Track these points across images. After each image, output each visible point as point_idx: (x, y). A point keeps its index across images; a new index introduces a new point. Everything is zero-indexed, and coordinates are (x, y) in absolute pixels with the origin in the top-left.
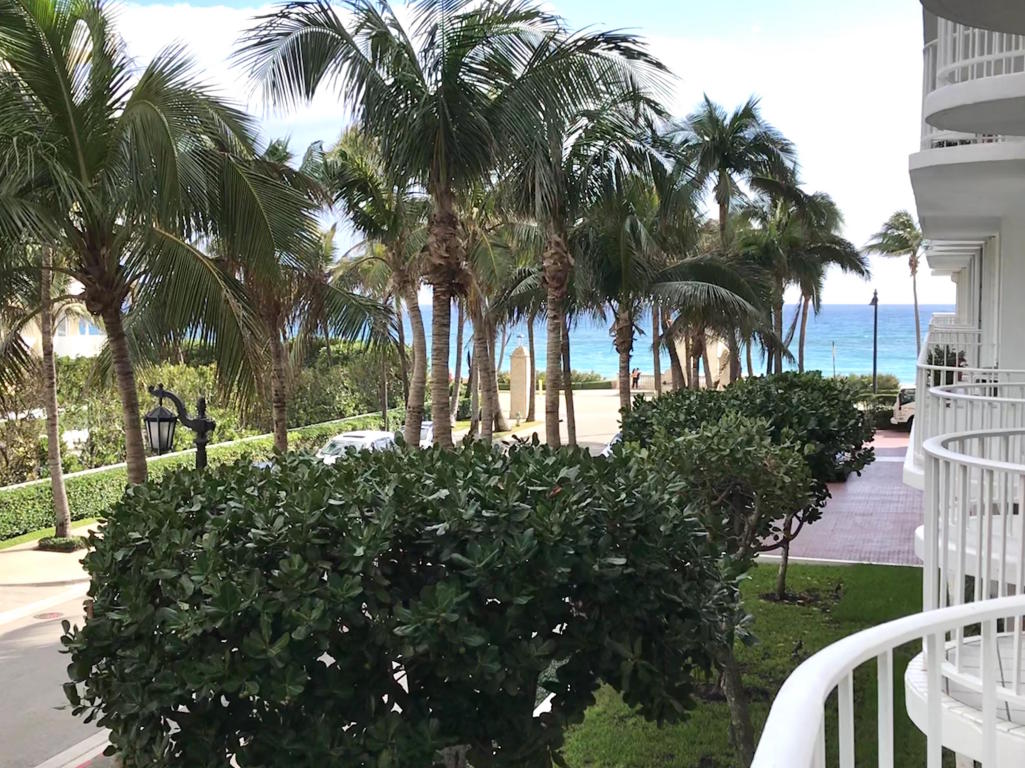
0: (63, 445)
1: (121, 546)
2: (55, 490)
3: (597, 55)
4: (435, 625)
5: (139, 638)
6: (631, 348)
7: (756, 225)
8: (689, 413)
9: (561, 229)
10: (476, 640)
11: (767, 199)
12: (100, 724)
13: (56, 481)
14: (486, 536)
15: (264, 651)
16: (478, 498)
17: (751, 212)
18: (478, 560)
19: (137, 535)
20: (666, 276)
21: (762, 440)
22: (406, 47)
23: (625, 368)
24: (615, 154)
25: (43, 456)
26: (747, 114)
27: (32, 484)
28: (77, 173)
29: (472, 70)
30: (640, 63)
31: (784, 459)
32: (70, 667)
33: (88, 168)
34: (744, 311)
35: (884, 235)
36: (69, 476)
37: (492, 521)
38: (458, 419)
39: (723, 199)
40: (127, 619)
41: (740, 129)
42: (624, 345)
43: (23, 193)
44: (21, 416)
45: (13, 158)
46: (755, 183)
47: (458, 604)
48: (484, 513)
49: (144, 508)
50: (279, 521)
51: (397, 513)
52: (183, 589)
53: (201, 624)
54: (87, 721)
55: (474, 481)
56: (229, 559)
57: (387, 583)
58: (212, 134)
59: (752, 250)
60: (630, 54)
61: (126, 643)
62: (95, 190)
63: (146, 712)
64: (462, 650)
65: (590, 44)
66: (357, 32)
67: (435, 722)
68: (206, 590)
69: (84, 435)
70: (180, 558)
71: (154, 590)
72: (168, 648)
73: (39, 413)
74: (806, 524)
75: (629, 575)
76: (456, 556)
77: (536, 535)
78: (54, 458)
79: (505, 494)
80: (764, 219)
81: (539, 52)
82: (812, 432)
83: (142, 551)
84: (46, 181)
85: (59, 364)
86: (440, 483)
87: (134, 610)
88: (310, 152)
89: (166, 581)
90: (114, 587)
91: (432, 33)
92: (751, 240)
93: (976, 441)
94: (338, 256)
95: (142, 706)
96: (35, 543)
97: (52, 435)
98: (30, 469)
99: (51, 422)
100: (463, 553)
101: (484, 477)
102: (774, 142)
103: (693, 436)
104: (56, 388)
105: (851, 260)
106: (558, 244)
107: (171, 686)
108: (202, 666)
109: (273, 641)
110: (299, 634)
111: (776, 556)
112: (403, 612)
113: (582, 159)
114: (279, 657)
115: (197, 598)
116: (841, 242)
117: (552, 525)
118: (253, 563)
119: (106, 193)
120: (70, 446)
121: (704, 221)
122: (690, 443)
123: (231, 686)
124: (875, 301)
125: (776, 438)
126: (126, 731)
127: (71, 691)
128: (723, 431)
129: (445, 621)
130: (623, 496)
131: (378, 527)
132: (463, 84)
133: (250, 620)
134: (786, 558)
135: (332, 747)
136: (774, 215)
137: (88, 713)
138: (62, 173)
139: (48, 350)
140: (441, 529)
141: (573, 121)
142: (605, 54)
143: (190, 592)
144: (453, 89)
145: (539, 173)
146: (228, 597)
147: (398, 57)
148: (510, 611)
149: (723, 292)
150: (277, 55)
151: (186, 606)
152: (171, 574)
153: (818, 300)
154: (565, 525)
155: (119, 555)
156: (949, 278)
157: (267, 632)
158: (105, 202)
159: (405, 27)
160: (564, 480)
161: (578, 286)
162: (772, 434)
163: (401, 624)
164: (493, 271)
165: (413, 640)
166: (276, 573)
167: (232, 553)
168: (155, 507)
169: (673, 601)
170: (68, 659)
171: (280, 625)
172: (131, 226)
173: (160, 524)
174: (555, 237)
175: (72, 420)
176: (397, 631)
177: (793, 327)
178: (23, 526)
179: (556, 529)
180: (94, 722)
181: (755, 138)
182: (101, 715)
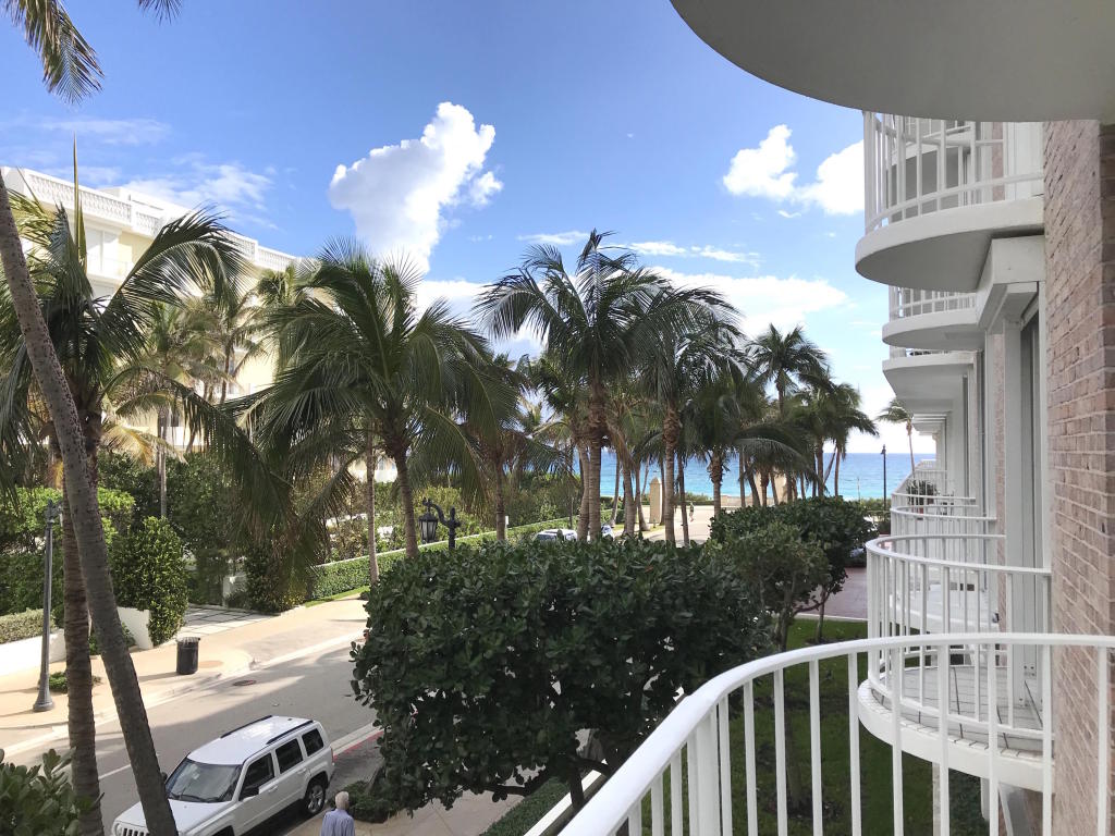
0: (378, 535)
1: (389, 596)
2: (371, 563)
3: (692, 302)
4: (571, 651)
5: (394, 654)
6: (721, 479)
7: (805, 403)
8: (753, 521)
9: (674, 406)
10: (596, 662)
11: (812, 388)
12: (371, 707)
13: (373, 557)
14: (606, 596)
15: (467, 665)
16: (600, 571)
17: (803, 395)
18: (600, 610)
19: (396, 590)
20: (744, 435)
21: (795, 539)
22: (576, 299)
23: (717, 493)
24: (708, 360)
25: (365, 542)
26: (796, 336)
27: (359, 559)
28: (382, 374)
29: (615, 312)
30: (718, 307)
31: (811, 552)
32: (354, 671)
33: (389, 370)
34: (795, 458)
35: (889, 410)
36: (381, 554)
37: (609, 587)
38: (617, 523)
39: (781, 388)
40: (388, 642)
41: (791, 344)
42: (717, 478)
43: (352, 385)
44: (354, 517)
45: (346, 366)
46: (803, 378)
47: (587, 639)
48: (604, 582)
49: (402, 575)
50: (480, 584)
51: (551, 580)
52: (421, 624)
53: (431, 646)
54: (364, 704)
55: (599, 562)
56: (448, 606)
57: (543, 624)
58: (462, 351)
59: (801, 419)
60: (712, 301)
61: (387, 656)
62: (392, 384)
63: (397, 699)
64: (588, 668)
65: (687, 295)
66: (548, 291)
67: (572, 713)
68: (434, 626)
69: (390, 530)
70: (421, 605)
71: (404, 625)
72: (411, 660)
73: (364, 516)
74: (832, 594)
75: (697, 623)
76: (586, 609)
77: (635, 596)
78: (371, 543)
79: (617, 570)
80: (808, 399)
81: (656, 300)
82: (833, 535)
83: (399, 600)
84: (365, 379)
85: (377, 485)
86: (578, 563)
87: (392, 636)
88: (521, 361)
89: (412, 619)
90: (382, 622)
91: (591, 291)
92: (801, 413)
93: (904, 542)
94: (544, 421)
95: (395, 696)
96: (359, 595)
97: (371, 529)
98: (358, 550)
99: (371, 519)
100: (590, 607)
101: (606, 559)
102: (814, 352)
103: (749, 536)
104: (374, 501)
105: (867, 426)
106: (672, 415)
107: (412, 684)
108: (431, 673)
109: (472, 658)
110: (489, 654)
111: (814, 615)
112: (552, 643)
113: (687, 364)
114: (476, 668)
115: (428, 630)
116: (859, 414)
117: (646, 590)
118: (463, 609)
119: (399, 387)
120: (382, 536)
121: (770, 401)
122: (749, 541)
123: (447, 685)
124: (884, 452)
125: (805, 537)
126: (387, 711)
127: (355, 685)
128: (770, 534)
129: (577, 650)
130: (692, 573)
131: (538, 589)
132: (610, 321)
133: (459, 645)
134: (822, 617)
135: (508, 726)
136: (816, 398)
137: (364, 699)
138: (374, 375)
139: (370, 477)
140: (577, 590)
141: (681, 341)
142: (697, 301)
143: (425, 626)
144: (604, 323)
145: (660, 372)
146: (447, 629)
147: (572, 304)
148: (619, 644)
149: (781, 445)
150: (497, 308)
151: (422, 635)
152: (414, 615)
153: (844, 450)
154: (653, 591)
155: (386, 603)
156: (931, 437)
157: (469, 653)
158: (399, 392)
159: (576, 288)
160: (655, 563)
161: (688, 441)
162: (802, 536)
163: (550, 650)
164: (633, 431)
165: (559, 660)
166: (475, 616)
167: (451, 603)
168: (408, 573)
169: (727, 641)
170: (354, 666)
171: (477, 649)
172: (412, 405)
173: (410, 584)
174: (670, 411)
175: (384, 521)
176: (548, 655)
177: (830, 467)
178: (352, 584)
179: (648, 594)
180: (368, 705)
181: (801, 351)
182: (372, 701)
